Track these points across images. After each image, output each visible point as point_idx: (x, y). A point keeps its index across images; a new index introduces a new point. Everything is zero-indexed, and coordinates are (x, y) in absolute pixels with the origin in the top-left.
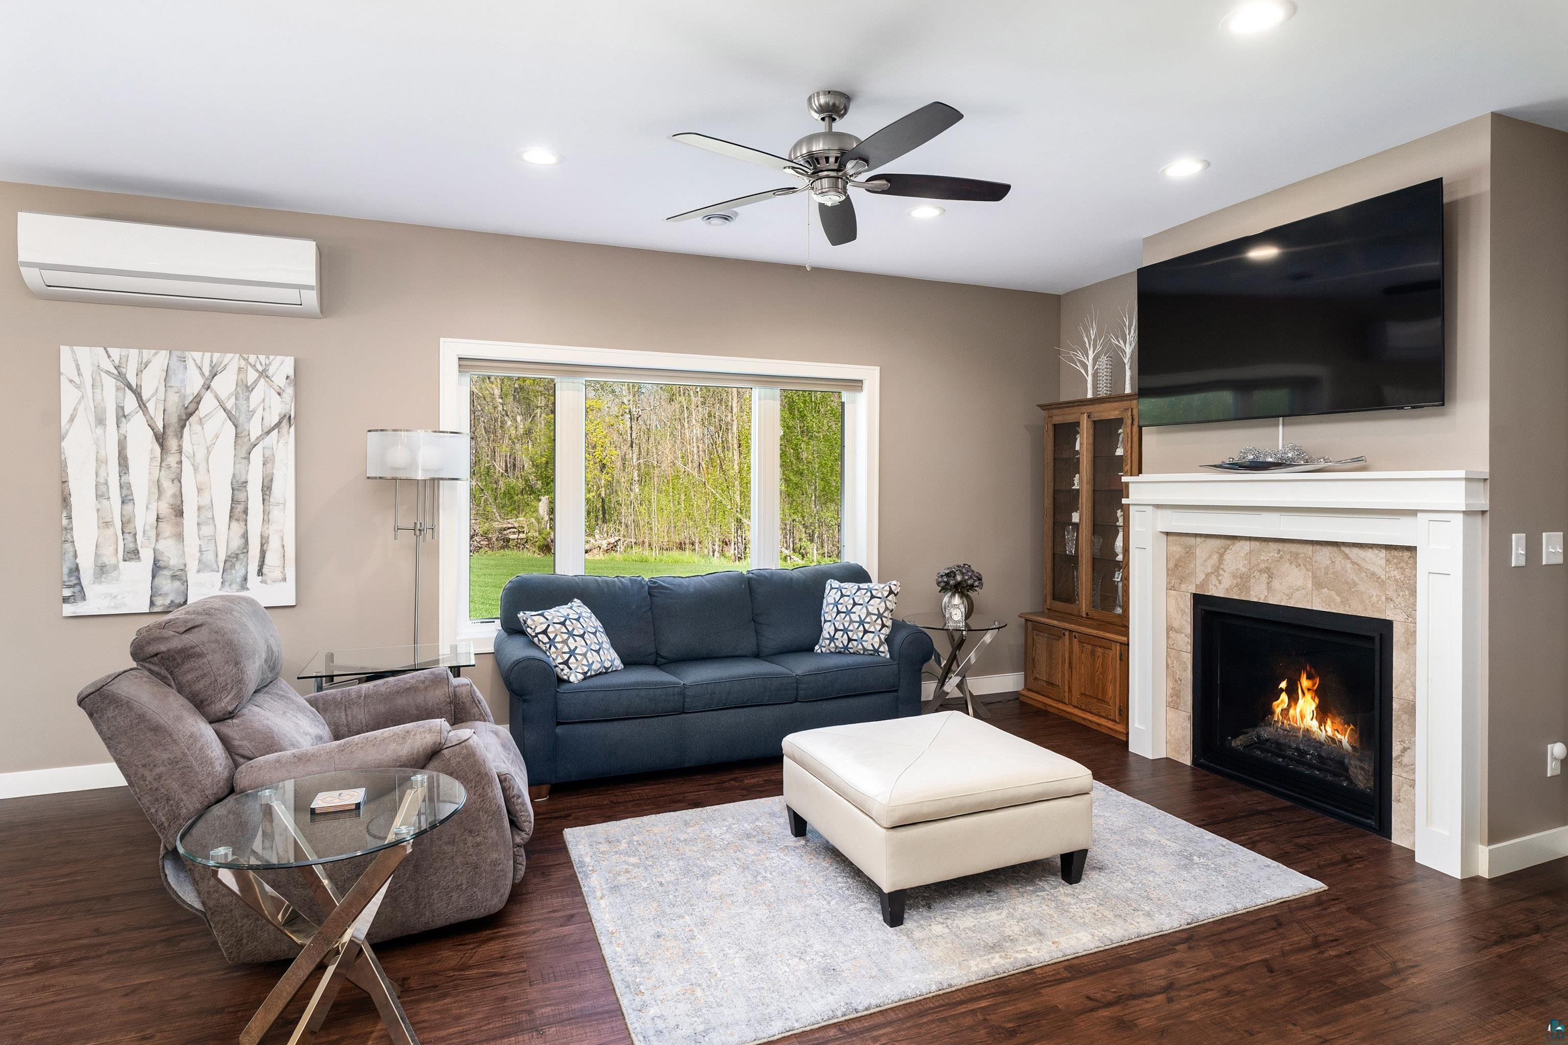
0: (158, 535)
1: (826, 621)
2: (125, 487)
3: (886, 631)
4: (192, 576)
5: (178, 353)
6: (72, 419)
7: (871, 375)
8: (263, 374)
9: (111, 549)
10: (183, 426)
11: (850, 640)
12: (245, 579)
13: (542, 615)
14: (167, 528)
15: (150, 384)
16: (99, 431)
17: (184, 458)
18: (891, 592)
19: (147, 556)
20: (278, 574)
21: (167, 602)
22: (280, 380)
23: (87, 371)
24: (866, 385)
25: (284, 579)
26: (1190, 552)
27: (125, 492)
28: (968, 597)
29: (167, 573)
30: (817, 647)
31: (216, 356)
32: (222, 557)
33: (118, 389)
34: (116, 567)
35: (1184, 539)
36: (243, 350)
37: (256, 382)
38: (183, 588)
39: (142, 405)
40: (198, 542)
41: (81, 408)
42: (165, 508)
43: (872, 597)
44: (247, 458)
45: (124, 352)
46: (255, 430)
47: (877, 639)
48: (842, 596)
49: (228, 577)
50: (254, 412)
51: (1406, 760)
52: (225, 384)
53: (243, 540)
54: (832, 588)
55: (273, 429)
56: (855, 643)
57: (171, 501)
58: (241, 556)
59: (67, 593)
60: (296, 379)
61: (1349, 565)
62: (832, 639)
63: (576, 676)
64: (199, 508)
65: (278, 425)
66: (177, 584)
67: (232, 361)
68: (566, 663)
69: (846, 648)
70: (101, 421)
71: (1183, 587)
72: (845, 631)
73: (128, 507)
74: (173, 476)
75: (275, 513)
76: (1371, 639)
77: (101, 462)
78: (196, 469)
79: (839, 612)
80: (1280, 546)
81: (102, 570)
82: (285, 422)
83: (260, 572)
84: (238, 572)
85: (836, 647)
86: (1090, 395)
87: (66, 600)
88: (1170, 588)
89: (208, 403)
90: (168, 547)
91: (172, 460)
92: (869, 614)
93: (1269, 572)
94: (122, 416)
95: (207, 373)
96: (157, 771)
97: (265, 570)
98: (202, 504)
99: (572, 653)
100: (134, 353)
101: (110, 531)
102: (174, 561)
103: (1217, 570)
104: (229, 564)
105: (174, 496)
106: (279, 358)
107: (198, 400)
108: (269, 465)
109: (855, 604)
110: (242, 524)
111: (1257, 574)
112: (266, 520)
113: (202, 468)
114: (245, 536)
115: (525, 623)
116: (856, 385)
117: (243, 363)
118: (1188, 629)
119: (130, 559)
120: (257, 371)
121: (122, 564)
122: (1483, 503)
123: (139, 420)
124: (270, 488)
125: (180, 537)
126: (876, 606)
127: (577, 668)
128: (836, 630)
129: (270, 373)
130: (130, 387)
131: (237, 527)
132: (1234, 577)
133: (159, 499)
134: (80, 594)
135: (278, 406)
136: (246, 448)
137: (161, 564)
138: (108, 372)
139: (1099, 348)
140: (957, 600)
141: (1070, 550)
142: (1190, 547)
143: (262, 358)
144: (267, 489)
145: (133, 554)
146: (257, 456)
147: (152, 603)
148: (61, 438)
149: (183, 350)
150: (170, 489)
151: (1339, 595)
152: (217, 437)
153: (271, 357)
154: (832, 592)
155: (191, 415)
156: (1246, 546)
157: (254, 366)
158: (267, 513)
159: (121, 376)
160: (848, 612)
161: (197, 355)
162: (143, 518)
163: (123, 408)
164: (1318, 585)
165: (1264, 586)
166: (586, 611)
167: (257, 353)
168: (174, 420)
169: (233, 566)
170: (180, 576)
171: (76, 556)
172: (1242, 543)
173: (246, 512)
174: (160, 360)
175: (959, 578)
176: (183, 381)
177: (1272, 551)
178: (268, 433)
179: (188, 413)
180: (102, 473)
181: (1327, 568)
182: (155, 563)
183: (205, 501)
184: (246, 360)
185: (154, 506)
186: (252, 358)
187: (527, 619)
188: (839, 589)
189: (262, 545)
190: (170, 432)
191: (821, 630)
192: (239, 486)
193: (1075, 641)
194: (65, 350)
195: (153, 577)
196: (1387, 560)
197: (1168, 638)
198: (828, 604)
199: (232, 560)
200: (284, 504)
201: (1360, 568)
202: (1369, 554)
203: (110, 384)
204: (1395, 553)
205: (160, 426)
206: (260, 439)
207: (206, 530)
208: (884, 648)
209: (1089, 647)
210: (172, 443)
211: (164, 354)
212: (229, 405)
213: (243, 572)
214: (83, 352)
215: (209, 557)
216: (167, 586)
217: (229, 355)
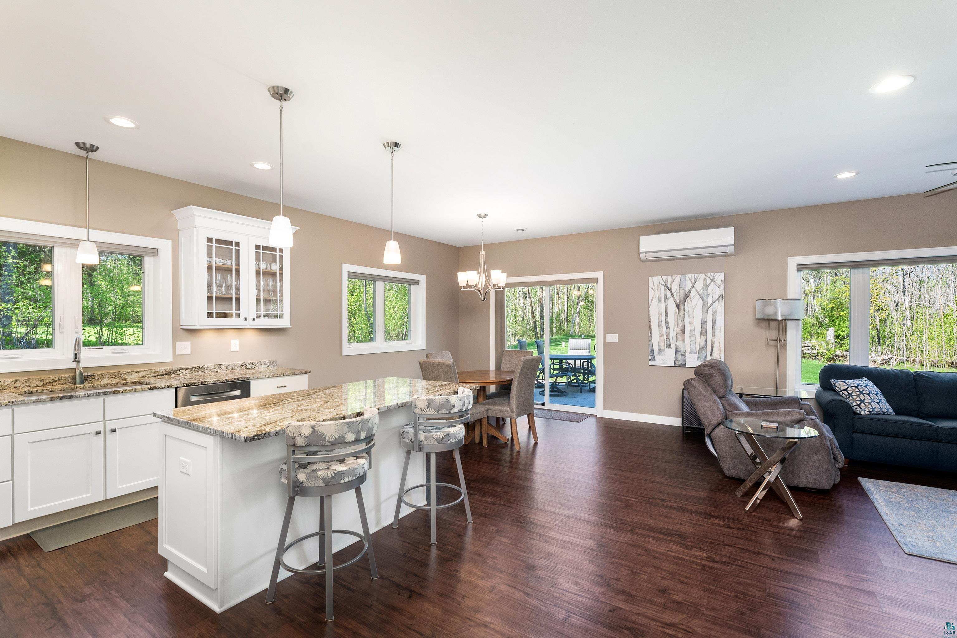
0: (677, 340)
2: (667, 323)
4: (688, 356)
5: (684, 275)
6: (652, 301)
8: (713, 280)
9: (663, 344)
10: (685, 301)
12: (706, 357)
13: (844, 382)
14: (680, 337)
15: (675, 288)
16: (659, 304)
17: (685, 313)
19: (673, 346)
20: (718, 356)
21: (680, 363)
22: (719, 282)
23: (656, 285)
27: (667, 325)
29: (680, 353)
31: (696, 275)
32: (698, 348)
33: (665, 290)
34: (664, 350)
36: (705, 273)
37: (710, 284)
38: (685, 359)
39: (672, 295)
40: (690, 343)
41: (654, 297)
42: (679, 330)
44: (707, 312)
45: (667, 277)
46: (710, 301)
49: (700, 356)
50: (709, 295)
52: (699, 285)
53: (705, 343)
55: (716, 301)
57: (681, 328)
58: (705, 348)
59: (650, 358)
60: (725, 282)
63: (865, 412)
64: (690, 330)
65: (718, 299)
66: (683, 357)
67: (702, 276)
68: (859, 405)
70: (660, 301)
73: (668, 330)
74: (682, 319)
75: (717, 333)
77: (660, 315)
78: (689, 317)
81: (660, 351)
82: (721, 297)
83: (711, 355)
87: (650, 360)
89: (693, 293)
90: (680, 344)
91: (681, 313)
94: (666, 299)
95: (693, 282)
96: (705, 409)
97: (713, 354)
98: (691, 329)
99: (862, 401)
100: (670, 277)
101: (662, 338)
102: (682, 349)
104: (700, 351)
105: (682, 326)
106: (719, 273)
107: (690, 292)
108: (715, 315)
110: (705, 337)
112: (714, 335)
113: (691, 317)
114: (706, 341)
115: (835, 384)
117: (705, 277)
119: (668, 348)
120: (711, 279)
121: (666, 349)
123: (671, 300)
124: (715, 323)
125: (684, 340)
127: (865, 409)
129: (715, 280)
130: (668, 289)
131: (703, 338)
133: (677, 327)
134: (653, 359)
135: (718, 292)
136: (707, 308)
137: (678, 350)
138: (662, 284)
143: (712, 274)
144: (714, 324)
145: (669, 346)
146: (710, 311)
147: (675, 363)
148: (649, 307)
149: (685, 274)
150: (681, 324)
152: (696, 305)
153: (716, 274)
155: (688, 297)
157: (709, 278)
158: (714, 333)
159: (666, 285)
161: (690, 275)
162: (672, 334)
163: (666, 296)
166: (870, 384)
167: (710, 273)
168: (682, 299)
169: (702, 352)
170: (684, 355)
171: (653, 346)
173: (706, 332)
174: (678, 278)
176: (685, 285)
178: (714, 302)
179: (687, 296)
180: (660, 318)
182: (676, 349)
183: (692, 328)
184: (707, 276)
185: (676, 329)
186: (709, 275)
187: (836, 383)
189: (712, 345)
190: (681, 304)
192: (704, 323)
194: (650, 278)
195: (675, 354)
199: (702, 349)
200: (720, 329)
203: (663, 288)
205: (678, 302)
206: (711, 305)
207: (692, 339)
210: (682, 308)
211: (679, 276)
212: (700, 293)
213: (705, 354)
214: (655, 278)
215: (694, 348)
216: (680, 358)
217: (701, 275)
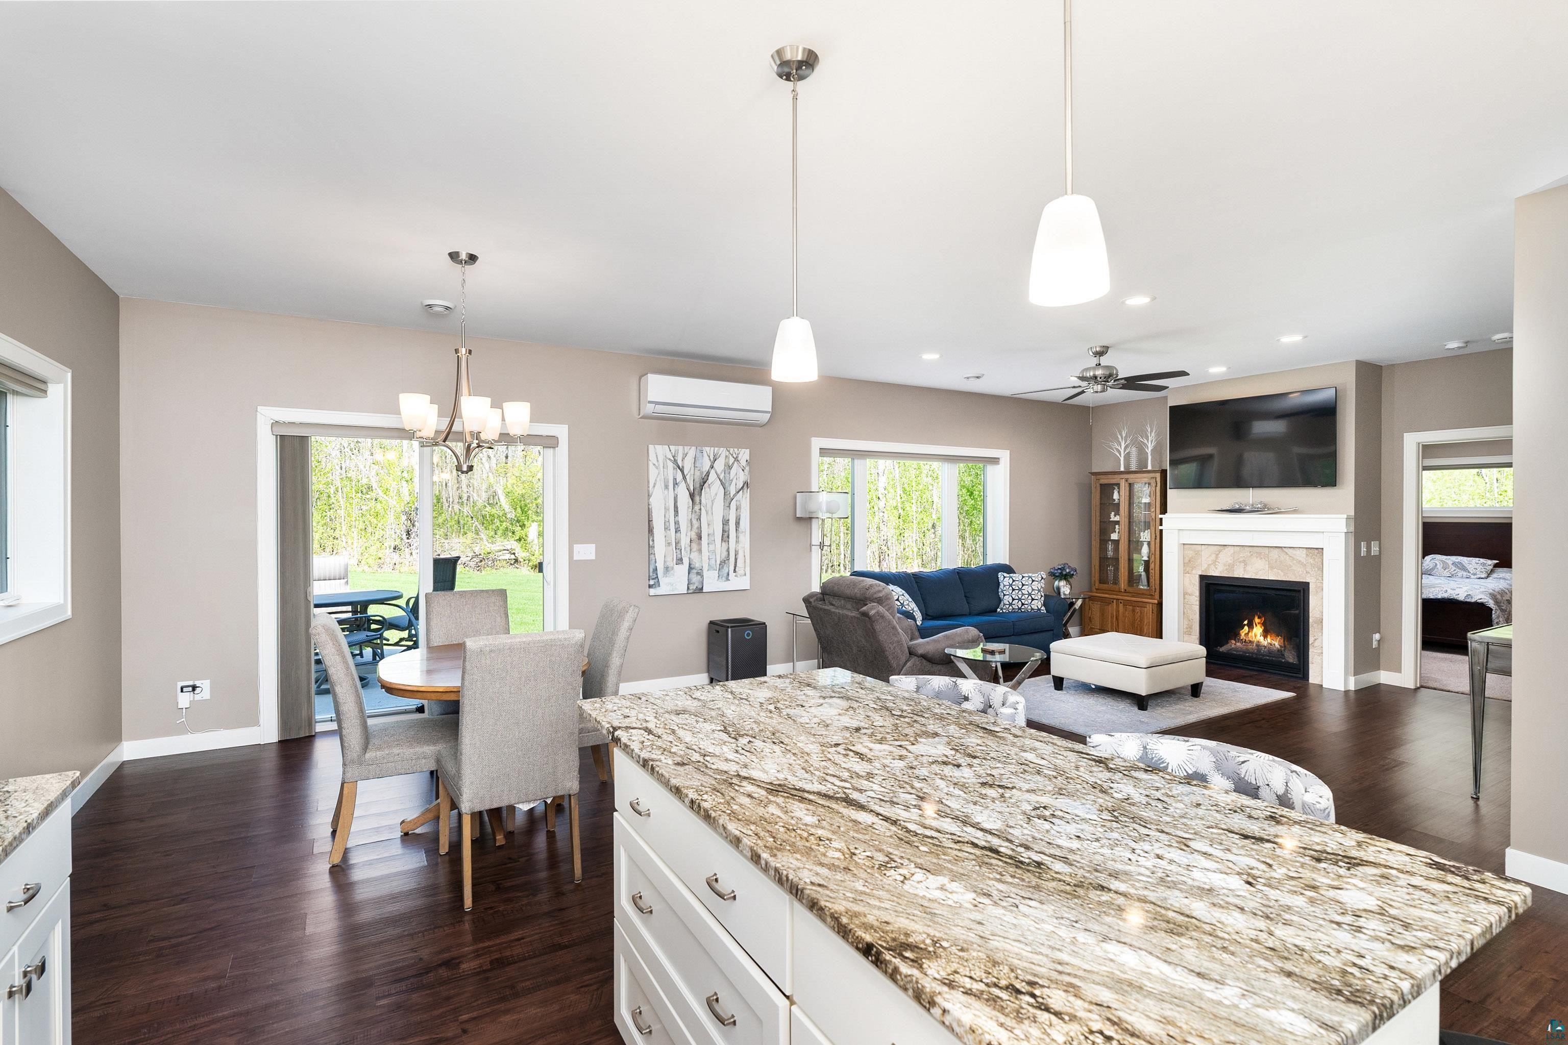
0: (691, 550)
1: (1004, 595)
2: (677, 523)
3: (1043, 599)
4: (706, 573)
5: (699, 448)
6: (654, 486)
7: (1004, 456)
8: (736, 459)
9: (671, 558)
10: (702, 489)
11: (1023, 604)
12: (728, 575)
14: (695, 546)
15: (688, 466)
16: (666, 492)
17: (702, 507)
18: (1042, 578)
19: (686, 561)
20: (743, 573)
21: (695, 587)
22: (743, 462)
23: (661, 459)
24: (1002, 461)
25: (745, 575)
26: (1198, 553)
27: (677, 526)
28: (1068, 581)
29: (695, 571)
30: (999, 610)
31: (716, 449)
32: (718, 562)
33: (674, 469)
34: (673, 568)
35: (1195, 546)
36: (728, 447)
37: (733, 463)
38: (701, 579)
39: (684, 477)
40: (708, 554)
41: (658, 479)
42: (693, 535)
43: (1033, 581)
44: (729, 507)
45: (677, 447)
46: (733, 491)
47: (1040, 603)
48: (1014, 581)
49: (721, 574)
50: (732, 481)
51: (1316, 644)
52: (720, 465)
53: (727, 553)
54: (1004, 577)
55: (740, 491)
56: (1026, 606)
57: (697, 531)
58: (727, 562)
59: (652, 582)
60: (751, 462)
61: (1288, 558)
62: (1010, 604)
64: (708, 535)
65: (742, 488)
66: (699, 577)
67: (723, 452)
69: (1020, 609)
70: (667, 487)
71: (1194, 572)
72: (1020, 599)
73: (678, 534)
74: (697, 518)
75: (741, 537)
76: (1299, 591)
77: (666, 509)
78: (707, 513)
79: (1013, 590)
80: (1251, 549)
81: (667, 569)
82: (746, 486)
83: (735, 571)
84: (725, 571)
85: (1013, 609)
86: (1122, 469)
87: (650, 586)
88: (1186, 572)
89: (712, 476)
90: (694, 555)
91: (697, 508)
92: (1033, 590)
93: (1245, 562)
94: (676, 484)
95: (712, 459)
97: (737, 570)
100: (681, 448)
101: (670, 548)
102: (697, 565)
103: (1215, 562)
104: (721, 566)
105: (698, 528)
106: (744, 450)
107: (708, 474)
108: (738, 511)
109: (1023, 585)
110: (727, 544)
111: (1238, 564)
112: (737, 542)
113: (710, 513)
114: (728, 550)
116: (995, 461)
117: (728, 453)
118: (1197, 593)
119: (679, 564)
120: (734, 457)
121: (676, 567)
122: (1352, 529)
123: (683, 486)
124: (739, 523)
125: (700, 551)
126: (1036, 585)
128: (1013, 599)
129: (739, 459)
130: (679, 468)
131: (725, 546)
132: (1225, 565)
133: (691, 530)
134: (657, 584)
135: (742, 477)
136: (729, 501)
137: (692, 566)
138: (669, 459)
139: (1128, 442)
140: (1062, 583)
141: (1110, 554)
142: (1198, 551)
143: (736, 450)
144: (737, 524)
145: (680, 561)
146: (733, 504)
147: (688, 588)
148: (649, 496)
149: (701, 446)
150: (696, 524)
151: (1282, 571)
152: (716, 495)
153: (740, 450)
154: (1005, 580)
155: (705, 483)
156: (1231, 549)
157: (733, 455)
158: (737, 537)
159: (675, 461)
160: (1020, 590)
161: (708, 449)
162: (685, 541)
163: (676, 479)
164: (1271, 567)
165: (1242, 569)
167: (734, 448)
168: (698, 486)
169: (723, 567)
170: (700, 573)
171: (656, 562)
172: (1230, 548)
173: (728, 537)
174: (692, 452)
175: (1068, 571)
176: (702, 463)
177: (1246, 553)
178: (738, 492)
179: (704, 481)
180: (667, 516)
181: (1276, 560)
182: (690, 564)
183: (711, 532)
184: (729, 451)
185: (689, 534)
186: (732, 451)
188: (1010, 577)
189: (736, 556)
190: (696, 493)
191: (1000, 600)
192: (726, 522)
193: (1121, 605)
194: (651, 447)
195: (689, 573)
196: (1307, 555)
197: (1184, 598)
198: (1004, 586)
199: (723, 563)
200: (745, 532)
201: (1293, 559)
202: (1298, 552)
203: (671, 465)
204: (1310, 551)
205: (692, 489)
206: (734, 495)
207: (712, 547)
208: (1043, 608)
209: (1131, 607)
210: (697, 498)
211: (694, 448)
212: (721, 477)
213: (727, 571)
214: (659, 447)
216: (695, 579)
217: (722, 449)
